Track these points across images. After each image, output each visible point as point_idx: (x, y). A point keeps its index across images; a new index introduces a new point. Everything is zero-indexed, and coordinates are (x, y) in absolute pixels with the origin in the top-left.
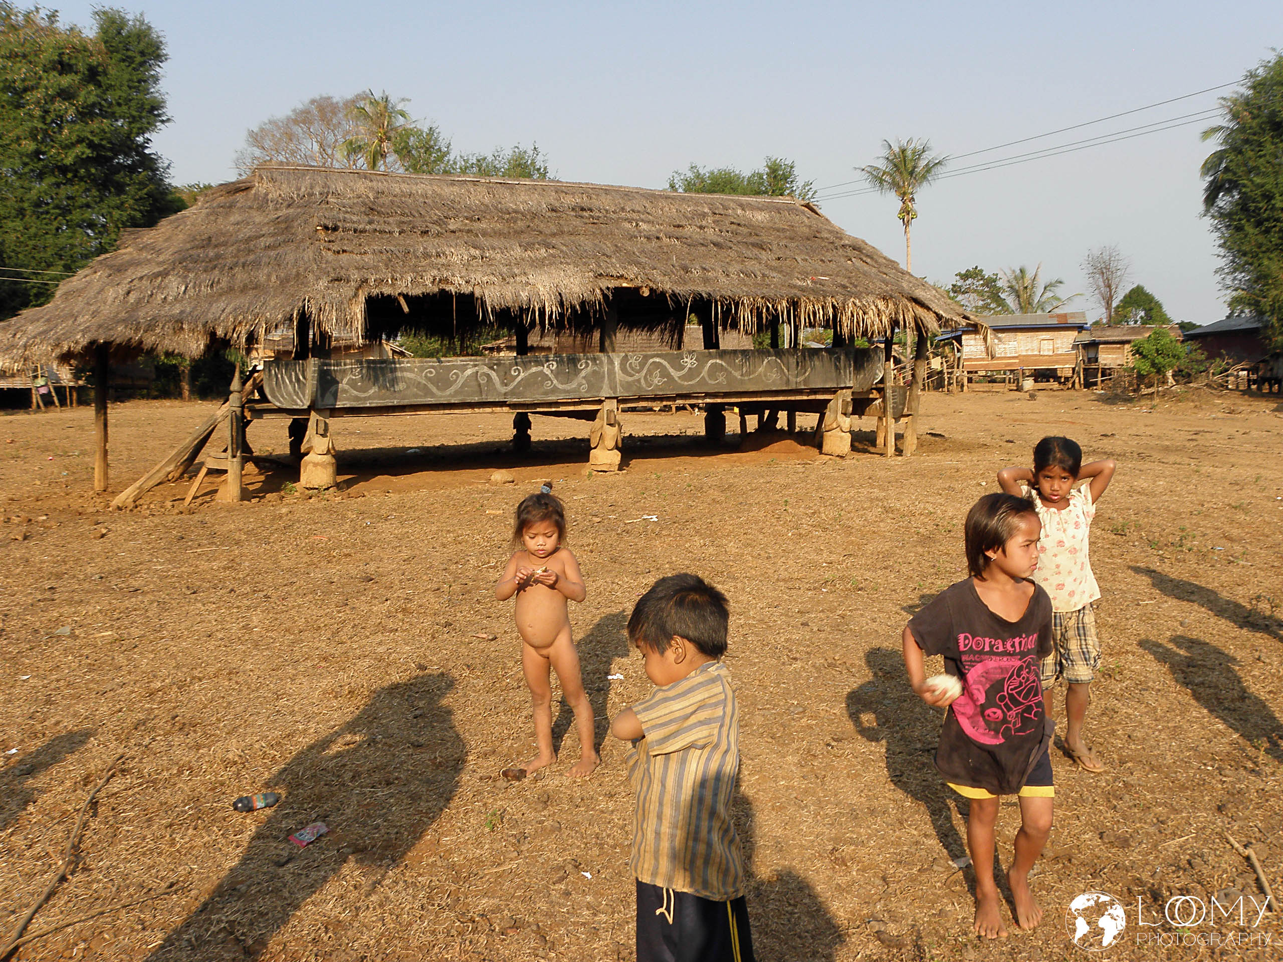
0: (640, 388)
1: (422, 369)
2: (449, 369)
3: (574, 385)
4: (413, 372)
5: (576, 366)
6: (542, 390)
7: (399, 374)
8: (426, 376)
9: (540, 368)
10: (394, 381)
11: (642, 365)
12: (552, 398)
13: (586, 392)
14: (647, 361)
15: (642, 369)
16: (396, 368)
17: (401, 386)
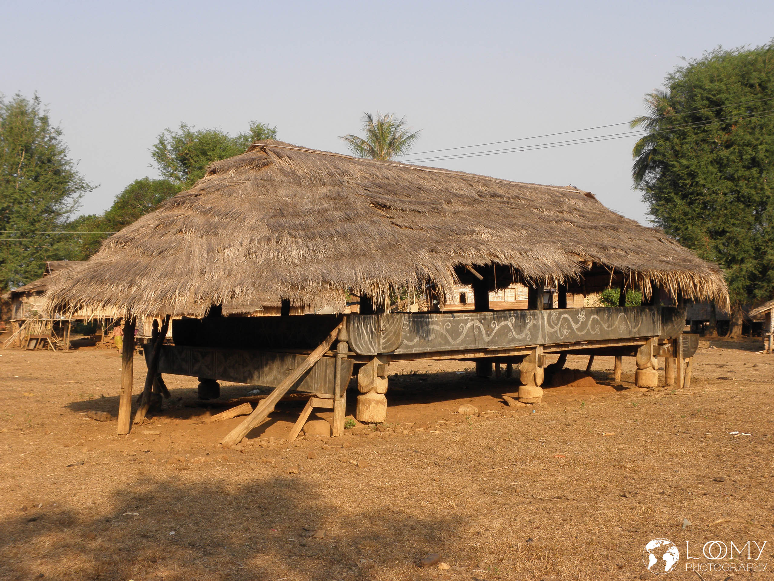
0: (557, 337)
1: (444, 322)
2: (458, 322)
3: (523, 336)
4: (438, 325)
5: (525, 321)
6: (507, 340)
7: (431, 327)
8: (446, 329)
9: (506, 322)
10: (428, 332)
11: (558, 319)
12: (512, 346)
13: (530, 341)
14: (561, 316)
15: (558, 322)
16: (429, 321)
17: (432, 337)
